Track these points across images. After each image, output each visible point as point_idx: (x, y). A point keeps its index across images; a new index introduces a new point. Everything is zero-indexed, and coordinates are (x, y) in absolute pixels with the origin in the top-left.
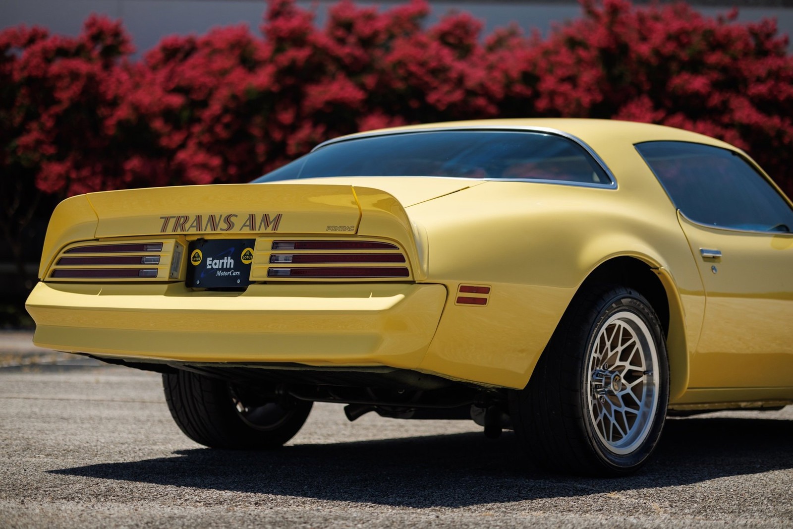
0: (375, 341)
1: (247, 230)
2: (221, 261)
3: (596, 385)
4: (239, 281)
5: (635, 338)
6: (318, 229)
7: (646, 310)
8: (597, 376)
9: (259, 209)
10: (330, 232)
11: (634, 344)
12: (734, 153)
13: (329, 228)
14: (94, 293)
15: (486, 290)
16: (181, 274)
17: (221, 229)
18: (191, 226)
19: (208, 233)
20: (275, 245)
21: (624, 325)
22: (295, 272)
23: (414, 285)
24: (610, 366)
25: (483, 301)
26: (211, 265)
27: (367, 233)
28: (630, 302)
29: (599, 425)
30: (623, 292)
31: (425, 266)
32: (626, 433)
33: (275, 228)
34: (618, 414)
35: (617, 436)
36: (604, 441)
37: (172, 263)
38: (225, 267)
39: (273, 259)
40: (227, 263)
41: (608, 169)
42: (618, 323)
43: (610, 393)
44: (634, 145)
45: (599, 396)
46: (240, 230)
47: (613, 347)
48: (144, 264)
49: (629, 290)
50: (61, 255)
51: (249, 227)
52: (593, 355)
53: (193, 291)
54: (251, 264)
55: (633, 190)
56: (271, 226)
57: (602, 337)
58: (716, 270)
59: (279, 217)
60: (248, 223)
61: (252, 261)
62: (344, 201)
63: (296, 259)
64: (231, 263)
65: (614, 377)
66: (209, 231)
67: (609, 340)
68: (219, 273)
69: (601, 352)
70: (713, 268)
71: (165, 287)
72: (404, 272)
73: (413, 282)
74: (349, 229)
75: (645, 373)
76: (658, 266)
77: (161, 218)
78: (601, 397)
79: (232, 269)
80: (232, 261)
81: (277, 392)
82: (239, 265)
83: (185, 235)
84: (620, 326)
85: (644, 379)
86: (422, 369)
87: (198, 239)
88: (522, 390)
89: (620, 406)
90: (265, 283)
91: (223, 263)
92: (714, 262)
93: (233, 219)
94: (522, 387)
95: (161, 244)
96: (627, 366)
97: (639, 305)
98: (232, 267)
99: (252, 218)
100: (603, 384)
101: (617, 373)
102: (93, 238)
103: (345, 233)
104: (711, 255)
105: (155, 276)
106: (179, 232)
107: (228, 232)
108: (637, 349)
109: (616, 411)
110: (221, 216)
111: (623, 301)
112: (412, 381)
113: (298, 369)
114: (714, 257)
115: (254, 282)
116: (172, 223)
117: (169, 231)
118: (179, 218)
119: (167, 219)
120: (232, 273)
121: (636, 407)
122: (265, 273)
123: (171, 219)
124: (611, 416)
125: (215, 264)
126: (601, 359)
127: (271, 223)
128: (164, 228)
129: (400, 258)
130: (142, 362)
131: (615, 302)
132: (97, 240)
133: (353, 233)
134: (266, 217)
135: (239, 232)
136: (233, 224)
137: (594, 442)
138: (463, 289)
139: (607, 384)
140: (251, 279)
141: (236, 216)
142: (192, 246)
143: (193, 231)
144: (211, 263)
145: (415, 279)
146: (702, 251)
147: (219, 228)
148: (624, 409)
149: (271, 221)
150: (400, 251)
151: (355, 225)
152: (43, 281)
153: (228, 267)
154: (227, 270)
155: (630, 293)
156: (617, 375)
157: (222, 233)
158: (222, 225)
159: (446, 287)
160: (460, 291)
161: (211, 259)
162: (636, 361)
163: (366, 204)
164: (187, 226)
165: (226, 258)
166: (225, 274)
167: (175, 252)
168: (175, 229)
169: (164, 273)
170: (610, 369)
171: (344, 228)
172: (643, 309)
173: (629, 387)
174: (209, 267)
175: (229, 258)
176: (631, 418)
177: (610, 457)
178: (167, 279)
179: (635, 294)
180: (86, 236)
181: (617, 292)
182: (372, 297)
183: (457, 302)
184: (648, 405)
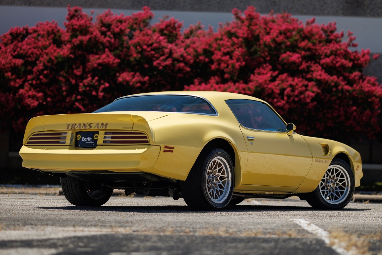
0: (138, 163)
1: (96, 128)
2: (87, 138)
3: (209, 181)
4: (93, 145)
5: (223, 165)
6: (120, 128)
7: (227, 156)
8: (210, 178)
9: (100, 122)
10: (123, 129)
11: (223, 167)
12: (263, 103)
13: (123, 128)
14: (44, 149)
15: (173, 148)
16: (73, 143)
17: (88, 128)
18: (77, 127)
19: (83, 129)
20: (106, 133)
21: (219, 161)
22: (112, 142)
23: (150, 146)
24: (214, 175)
25: (172, 151)
26: (84, 140)
27: (135, 129)
28: (221, 153)
29: (210, 194)
30: (218, 150)
31: (154, 140)
32: (219, 197)
33: (106, 128)
34: (217, 191)
35: (216, 198)
36: (212, 199)
37: (71, 139)
38: (88, 140)
39: (105, 138)
41: (215, 109)
42: (217, 160)
43: (214, 183)
44: (225, 101)
45: (210, 184)
46: (94, 128)
47: (215, 168)
48: (61, 139)
49: (221, 149)
50: (31, 136)
51: (97, 128)
52: (208, 170)
53: (78, 148)
54: (97, 139)
55: (224, 116)
56: (104, 127)
57: (211, 164)
58: (252, 144)
59: (107, 124)
60: (96, 126)
61: (98, 138)
62: (128, 119)
63: (112, 138)
65: (215, 178)
66: (83, 128)
67: (214, 166)
68: (86, 142)
69: (211, 170)
70: (251, 143)
71: (68, 147)
72: (147, 142)
73: (150, 145)
74: (130, 128)
75: (226, 177)
76: (231, 142)
77: (67, 124)
78: (211, 185)
79: (91, 141)
80: (91, 138)
81: (101, 185)
82: (93, 140)
83: (75, 130)
84: (218, 161)
85: (226, 179)
86: (152, 173)
87: (79, 131)
88: (185, 181)
89: (218, 188)
90: (102, 145)
91: (88, 139)
92: (252, 141)
93: (91, 125)
94: (185, 180)
95: (67, 133)
96: (220, 175)
97: (224, 154)
98: (91, 140)
99: (98, 124)
100: (212, 180)
101: (216, 177)
102: (42, 131)
103: (129, 129)
104: (251, 139)
105: (65, 143)
106: (73, 129)
108: (224, 169)
109: (216, 190)
110: (87, 124)
111: (218, 153)
112: (149, 178)
113: (112, 174)
114: (252, 139)
115: (98, 145)
116: (70, 126)
117: (70, 128)
118: (73, 124)
119: (69, 125)
120: (91, 142)
121: (223, 189)
122: (102, 142)
123: (70, 125)
124: (214, 191)
125: (85, 139)
126: (211, 172)
128: (68, 128)
129: (146, 137)
130: (58, 172)
131: (216, 153)
132: (44, 131)
133: (131, 129)
134: (102, 124)
135: (94, 129)
136: (92, 126)
137: (208, 199)
138: (166, 147)
139: (213, 180)
140: (98, 144)
141: (93, 124)
142: (77, 133)
143: (78, 128)
144: (84, 139)
145: (151, 144)
146: (247, 137)
147: (87, 128)
148: (219, 189)
149: (104, 125)
150: (146, 135)
151: (132, 127)
152: (24, 145)
153: (90, 140)
154: (89, 141)
155: (221, 150)
156: (217, 177)
157: (88, 129)
158: (88, 127)
159: (160, 146)
160: (165, 148)
161: (84, 138)
162: (223, 173)
163: (135, 121)
164: (76, 127)
165: (89, 137)
166: (88, 142)
167: (72, 135)
168: (72, 128)
169: (68, 142)
170: (215, 176)
171: (128, 128)
172: (226, 156)
173: (221, 182)
174: (83, 140)
175: (90, 137)
176: (221, 192)
177: (213, 204)
178: (69, 144)
179: (223, 151)
180: (40, 130)
181: (217, 150)
182: (137, 149)
183: (164, 151)
184: (227, 188)
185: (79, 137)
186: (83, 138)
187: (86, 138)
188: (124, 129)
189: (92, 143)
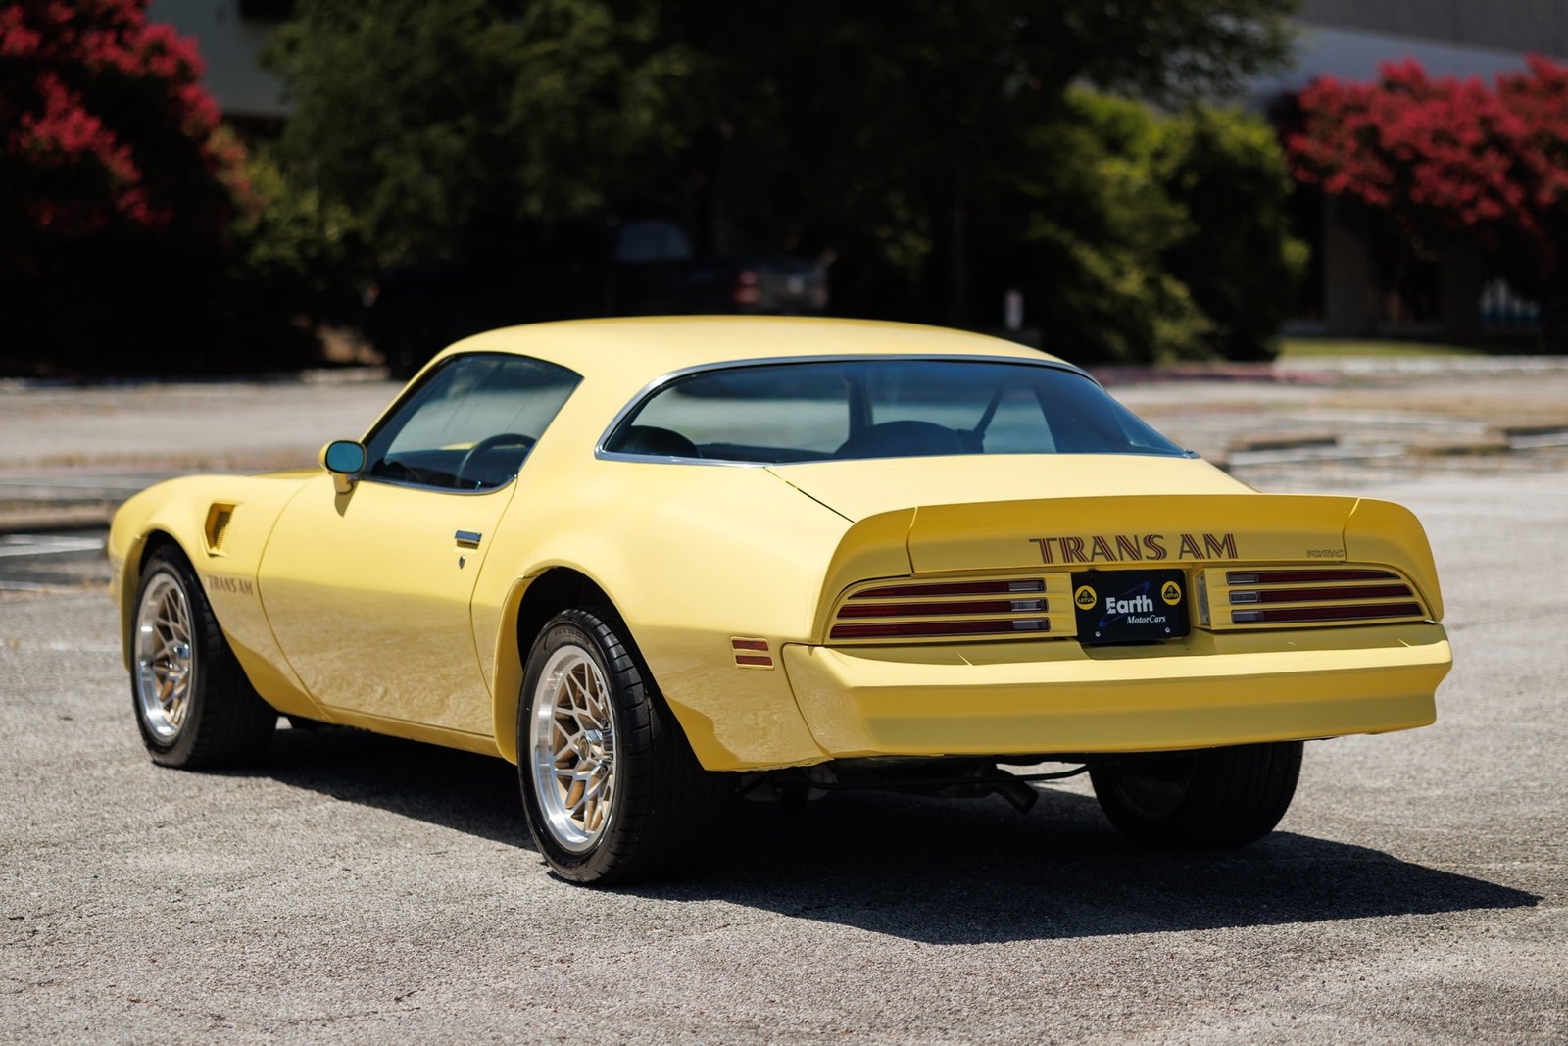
2: (1132, 602)
13: (1310, 553)
33: (1233, 553)
38: (1139, 610)
40: (1142, 605)
56: (1225, 551)
59: (1229, 540)
64: (1148, 605)
68: (1131, 620)
79: (1151, 613)
82: (1160, 607)
91: (1135, 606)
98: (1151, 609)
107: (1160, 561)
110: (1136, 537)
118: (1064, 542)
119: (1044, 544)
120: (1153, 619)
125: (1123, 607)
127: (1222, 548)
134: (1209, 539)
141: (1162, 538)
144: (1114, 605)
153: (1145, 610)
154: (1144, 614)
161: (1113, 599)
165: (1138, 597)
166: (1140, 620)
174: (1114, 611)
175: (1144, 597)
185: (1090, 596)
186: (1110, 601)
187: (1124, 600)
188: (1316, 556)
189: (1157, 620)
